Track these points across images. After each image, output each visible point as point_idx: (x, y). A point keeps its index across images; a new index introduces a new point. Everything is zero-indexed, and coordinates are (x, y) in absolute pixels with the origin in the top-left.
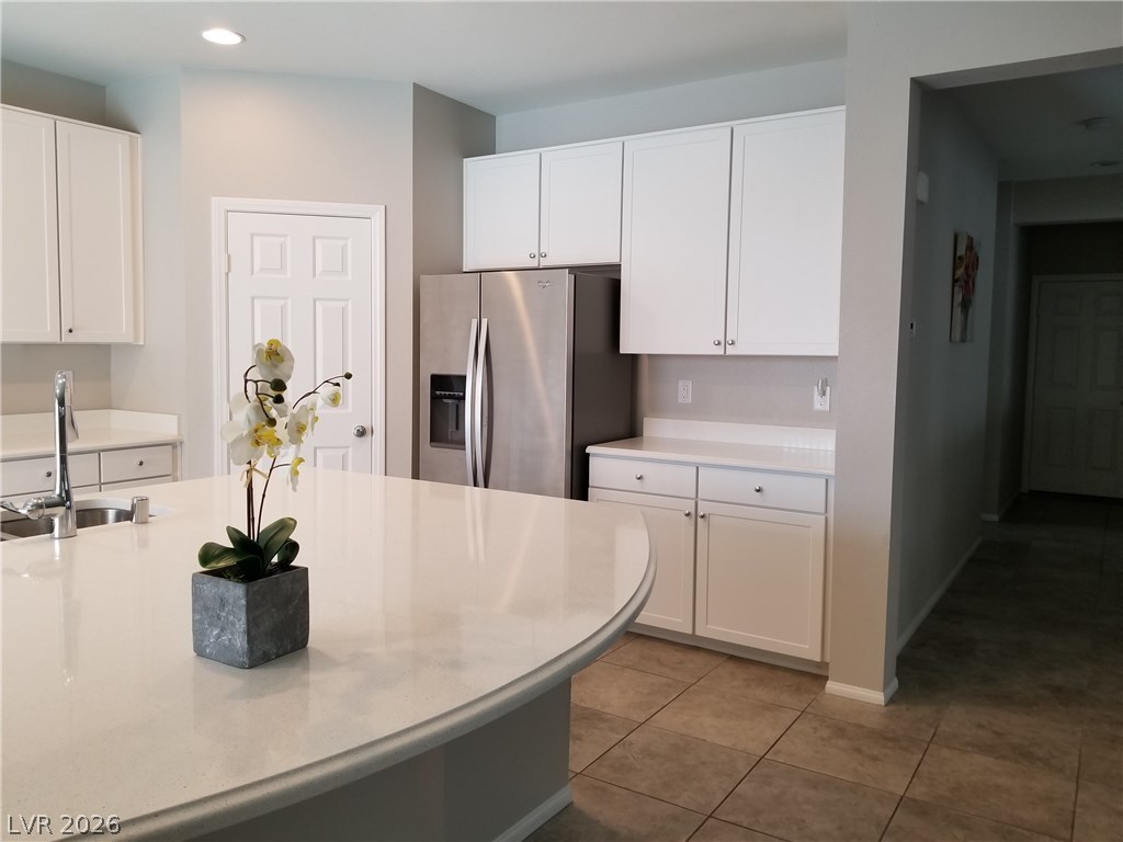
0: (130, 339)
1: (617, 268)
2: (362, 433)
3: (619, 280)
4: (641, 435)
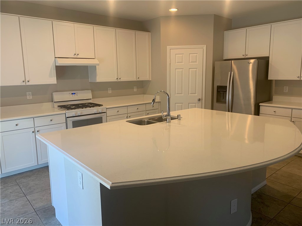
0: (148, 79)
1: (268, 57)
2: (199, 100)
3: (269, 61)
4: (272, 100)
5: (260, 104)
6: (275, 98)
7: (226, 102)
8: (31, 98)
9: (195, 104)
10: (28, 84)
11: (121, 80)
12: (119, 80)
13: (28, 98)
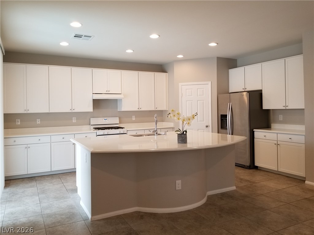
0: (166, 109)
1: (261, 90)
3: (262, 93)
4: (271, 128)
5: (254, 130)
6: (273, 126)
7: (227, 129)
8: (75, 121)
9: (203, 130)
10: (73, 111)
11: (142, 110)
12: (140, 110)
13: (73, 121)
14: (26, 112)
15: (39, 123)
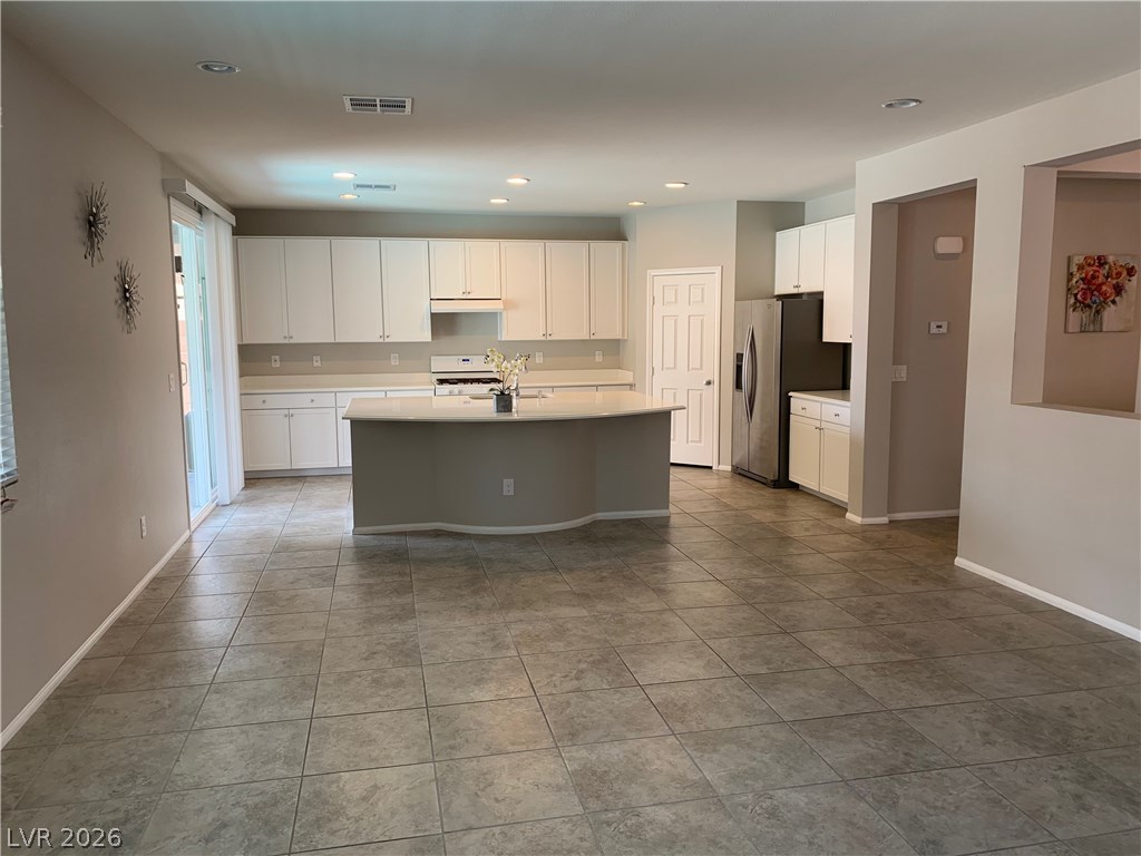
0: (620, 337)
1: (822, 293)
2: (709, 383)
3: (822, 300)
5: (790, 394)
7: (742, 387)
8: (398, 363)
10: (388, 340)
11: (554, 338)
12: (549, 338)
13: (393, 363)
14: (286, 341)
15: (319, 364)
